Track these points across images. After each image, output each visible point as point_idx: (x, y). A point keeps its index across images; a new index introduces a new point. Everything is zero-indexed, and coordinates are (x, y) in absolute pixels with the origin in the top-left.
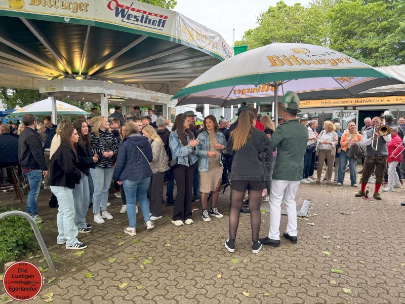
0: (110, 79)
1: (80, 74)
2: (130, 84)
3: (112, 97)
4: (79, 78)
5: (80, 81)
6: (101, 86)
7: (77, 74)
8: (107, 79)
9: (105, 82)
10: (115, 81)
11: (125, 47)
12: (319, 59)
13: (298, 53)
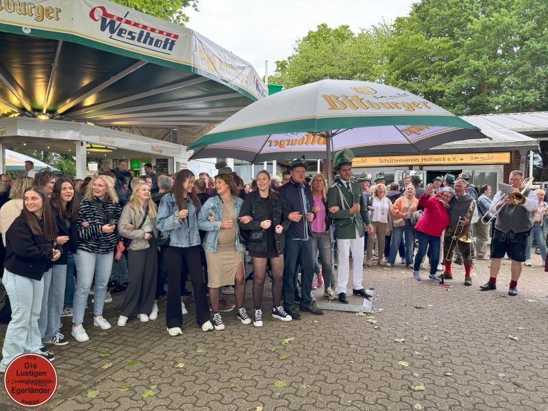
0: (90, 120)
1: (44, 112)
2: (120, 128)
4: (43, 117)
5: (45, 121)
6: (76, 130)
7: (40, 111)
8: (85, 121)
9: (82, 124)
10: (97, 122)
11: (114, 75)
12: (389, 101)
13: (362, 92)
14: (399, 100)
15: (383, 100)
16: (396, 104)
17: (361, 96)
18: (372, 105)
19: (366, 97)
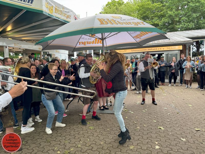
0: (10, 37)
2: (26, 41)
3: (14, 48)
8: (8, 37)
9: (6, 39)
11: (14, 17)
12: (127, 22)
13: (115, 18)
14: (131, 21)
15: (125, 21)
16: (130, 23)
17: (115, 19)
18: (120, 23)
19: (117, 20)
